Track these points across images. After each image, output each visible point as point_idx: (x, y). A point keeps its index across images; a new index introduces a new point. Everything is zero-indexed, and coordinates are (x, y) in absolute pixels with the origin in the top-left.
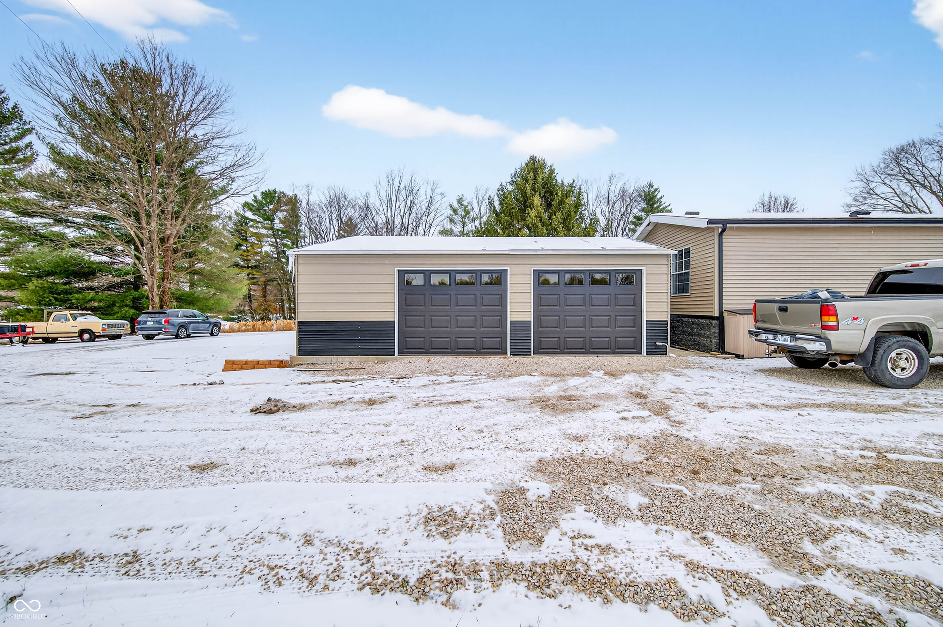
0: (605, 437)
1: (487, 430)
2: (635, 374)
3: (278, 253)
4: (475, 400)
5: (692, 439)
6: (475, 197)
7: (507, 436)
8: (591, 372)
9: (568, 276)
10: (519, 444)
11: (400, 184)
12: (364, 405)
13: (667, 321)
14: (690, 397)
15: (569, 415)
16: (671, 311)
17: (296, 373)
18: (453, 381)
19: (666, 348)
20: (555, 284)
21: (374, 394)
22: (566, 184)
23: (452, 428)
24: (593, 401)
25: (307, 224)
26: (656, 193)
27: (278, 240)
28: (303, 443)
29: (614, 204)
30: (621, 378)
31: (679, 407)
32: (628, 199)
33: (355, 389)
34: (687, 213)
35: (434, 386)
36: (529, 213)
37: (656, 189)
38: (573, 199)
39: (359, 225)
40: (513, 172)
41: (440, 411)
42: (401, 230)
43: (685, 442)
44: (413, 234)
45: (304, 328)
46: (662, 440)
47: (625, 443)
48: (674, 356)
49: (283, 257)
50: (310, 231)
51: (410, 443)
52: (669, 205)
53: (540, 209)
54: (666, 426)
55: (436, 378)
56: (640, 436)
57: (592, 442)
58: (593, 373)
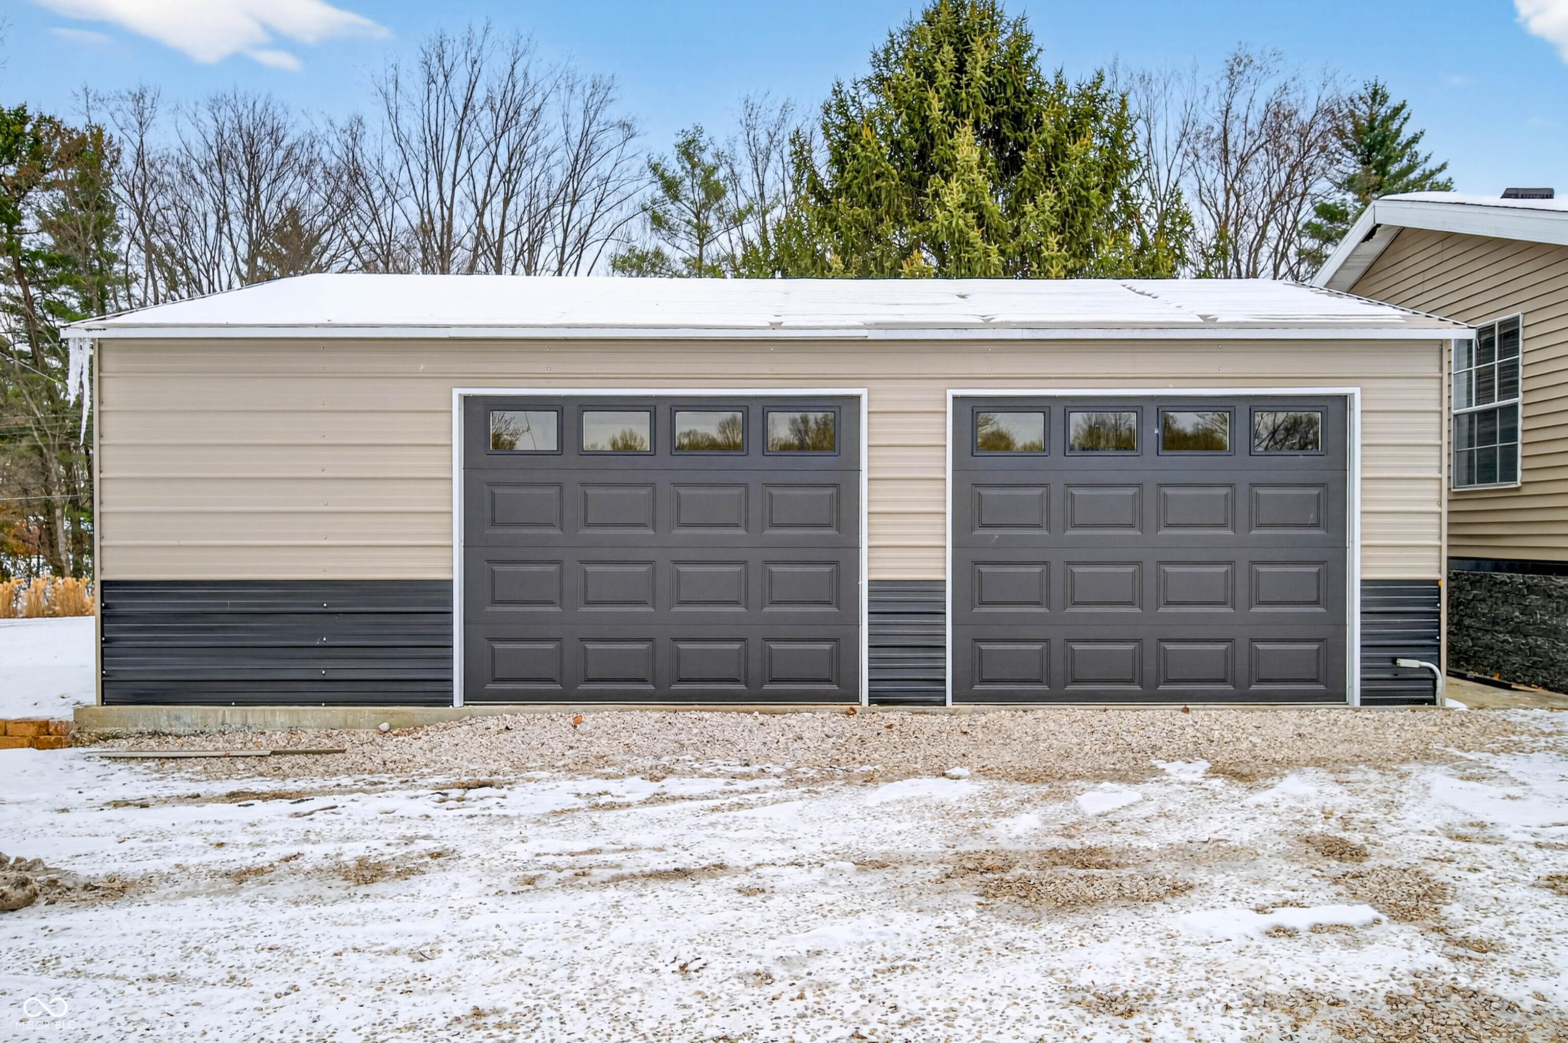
0: (1214, 997)
1: (786, 974)
2: (1322, 773)
3: (34, 338)
4: (743, 864)
5: (1528, 1005)
6: (742, 138)
7: (856, 995)
8: (1161, 765)
9: (1078, 421)
10: (903, 1025)
11: (472, 87)
12: (338, 881)
13: (1436, 582)
14: (1521, 853)
15: (1080, 920)
16: (1450, 546)
17: (94, 767)
18: (659, 798)
19: (1434, 680)
20: (1030, 450)
21: (374, 844)
22: (1072, 88)
23: (657, 965)
24: (1167, 869)
25: (138, 233)
26: (1395, 126)
27: (33, 291)
28: (120, 1019)
29: (1244, 160)
30: (1272, 786)
31: (1479, 891)
32: (1294, 144)
33: (309, 825)
34: (1508, 194)
35: (595, 815)
36: (936, 194)
37: (1397, 111)
38: (1098, 142)
39: (326, 237)
40: (880, 43)
41: (617, 905)
42: (476, 256)
43: (1503, 1017)
44: (520, 268)
45: (124, 606)
46: (1419, 1008)
47: (1286, 1019)
48: (1463, 707)
49: (54, 352)
50: (149, 261)
51: (507, 1018)
52: (1443, 167)
53: (979, 178)
54: (1433, 959)
55: (598, 785)
56: (1341, 996)
57: (1168, 1016)
58: (1171, 768)
